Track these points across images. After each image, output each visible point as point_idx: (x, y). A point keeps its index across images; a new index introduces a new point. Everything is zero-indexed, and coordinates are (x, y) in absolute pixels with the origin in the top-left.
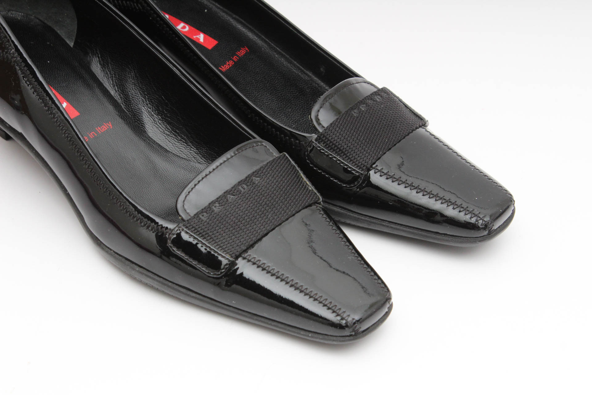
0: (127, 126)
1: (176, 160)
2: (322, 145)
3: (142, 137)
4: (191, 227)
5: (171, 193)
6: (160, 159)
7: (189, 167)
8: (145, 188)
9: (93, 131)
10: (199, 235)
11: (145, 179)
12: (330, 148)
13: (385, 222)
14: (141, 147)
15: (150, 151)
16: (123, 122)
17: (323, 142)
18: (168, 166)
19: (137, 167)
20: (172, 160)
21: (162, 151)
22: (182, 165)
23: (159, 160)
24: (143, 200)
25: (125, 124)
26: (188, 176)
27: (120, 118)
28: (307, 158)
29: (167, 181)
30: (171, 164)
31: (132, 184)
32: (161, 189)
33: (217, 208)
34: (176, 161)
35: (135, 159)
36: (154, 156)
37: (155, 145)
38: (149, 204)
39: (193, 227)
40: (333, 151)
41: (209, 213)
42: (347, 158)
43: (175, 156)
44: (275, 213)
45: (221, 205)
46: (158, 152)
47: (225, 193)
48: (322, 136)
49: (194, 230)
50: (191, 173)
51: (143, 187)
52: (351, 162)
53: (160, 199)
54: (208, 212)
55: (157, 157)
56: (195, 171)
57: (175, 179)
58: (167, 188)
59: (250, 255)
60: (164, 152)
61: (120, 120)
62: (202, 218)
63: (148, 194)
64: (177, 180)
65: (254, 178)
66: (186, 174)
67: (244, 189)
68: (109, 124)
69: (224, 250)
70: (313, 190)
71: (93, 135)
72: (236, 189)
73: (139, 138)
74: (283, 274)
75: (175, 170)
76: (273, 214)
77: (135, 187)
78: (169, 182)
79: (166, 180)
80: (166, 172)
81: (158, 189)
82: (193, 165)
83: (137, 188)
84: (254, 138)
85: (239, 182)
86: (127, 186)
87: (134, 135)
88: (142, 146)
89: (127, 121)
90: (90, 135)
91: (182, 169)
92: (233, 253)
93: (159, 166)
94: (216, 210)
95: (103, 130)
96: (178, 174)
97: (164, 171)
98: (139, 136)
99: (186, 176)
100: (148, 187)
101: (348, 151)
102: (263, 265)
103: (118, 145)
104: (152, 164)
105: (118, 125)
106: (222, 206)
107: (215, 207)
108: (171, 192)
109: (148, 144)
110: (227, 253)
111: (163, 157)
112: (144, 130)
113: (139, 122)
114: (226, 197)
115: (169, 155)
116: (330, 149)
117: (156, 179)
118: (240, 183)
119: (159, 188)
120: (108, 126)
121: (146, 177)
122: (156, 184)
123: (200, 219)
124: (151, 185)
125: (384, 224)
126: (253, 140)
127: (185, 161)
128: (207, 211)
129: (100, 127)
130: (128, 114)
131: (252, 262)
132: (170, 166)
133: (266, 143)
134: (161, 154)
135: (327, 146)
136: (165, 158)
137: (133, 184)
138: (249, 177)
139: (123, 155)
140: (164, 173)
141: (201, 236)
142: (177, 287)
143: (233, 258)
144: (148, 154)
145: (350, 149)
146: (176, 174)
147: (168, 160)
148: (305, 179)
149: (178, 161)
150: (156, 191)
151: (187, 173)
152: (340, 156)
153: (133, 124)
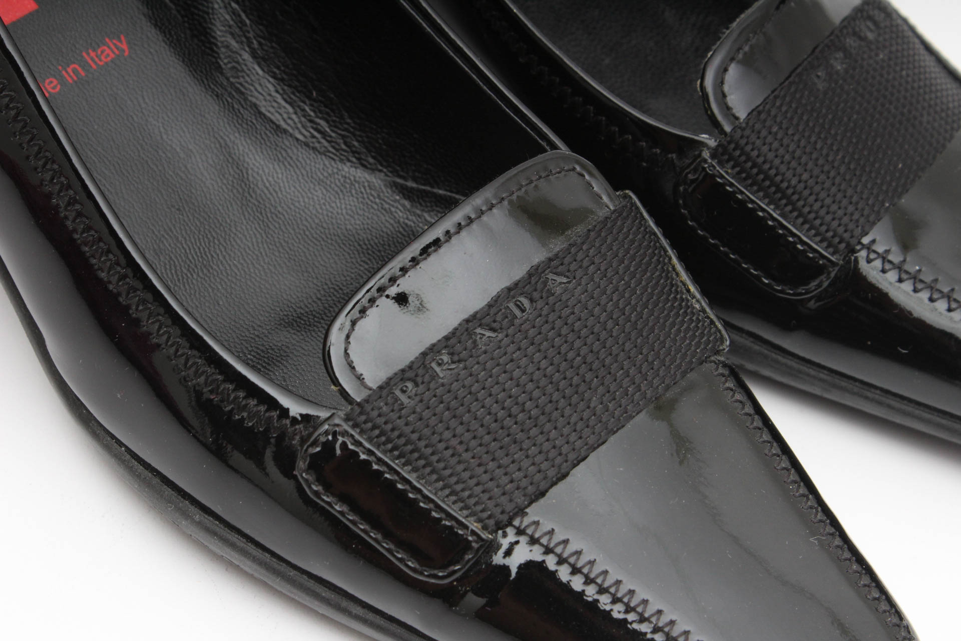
0: (172, 50)
1: (303, 158)
2: (729, 171)
3: (212, 86)
4: (369, 425)
5: (286, 256)
6: (260, 154)
7: (337, 181)
8: (216, 241)
9: (74, 63)
10: (391, 451)
11: (218, 212)
12: (749, 181)
13: (873, 390)
14: (207, 116)
15: (234, 129)
16: (160, 38)
17: (732, 163)
18: (280, 176)
19: (196, 176)
20: (291, 158)
21: (266, 129)
22: (319, 174)
23: (257, 158)
24: (209, 278)
25: (166, 43)
26: (333, 205)
27: (153, 27)
28: (681, 202)
29: (277, 220)
30: (290, 170)
31: (180, 228)
32: (260, 245)
33: (444, 368)
34: (303, 162)
35: (191, 151)
36: (242, 144)
37: (247, 110)
38: (226, 290)
39: (375, 427)
40: (758, 191)
41: (423, 383)
42: (795, 214)
43: (299, 147)
44: (609, 392)
45: (456, 358)
46: (255, 134)
47: (467, 321)
48: (732, 146)
49: (377, 437)
50: (341, 196)
51: (211, 239)
52: (807, 226)
53: (256, 274)
54: (419, 380)
55: (251, 147)
56: (354, 192)
57: (298, 215)
58: (276, 240)
59: (537, 523)
60: (270, 132)
61: (152, 33)
62: (403, 398)
63: (224, 257)
64: (303, 219)
65: (551, 276)
66: (328, 199)
67: (523, 311)
68: (120, 41)
69: (462, 505)
70: (704, 311)
71: (74, 72)
72: (501, 310)
73: (203, 89)
74: (631, 592)
75: (300, 187)
76: (604, 395)
77: (188, 238)
78: (281, 222)
79: (273, 218)
80: (274, 194)
81: (250, 245)
82: (347, 175)
83: (193, 241)
84: (554, 147)
85: (509, 289)
86: (168, 234)
87: (188, 78)
88: (212, 114)
89: (170, 34)
90: (67, 72)
91: (319, 184)
92: (490, 517)
93: (255, 175)
94: (441, 375)
95: (103, 58)
96: (306, 200)
97: (269, 191)
98: (203, 82)
99: (328, 207)
100: (225, 239)
101: (800, 193)
102: (575, 557)
103: (143, 105)
104: (238, 168)
105: (146, 46)
106: (459, 361)
107: (439, 365)
108: (288, 253)
109: (227, 107)
110: (473, 514)
111: (268, 149)
112: (218, 63)
113: (203, 38)
114: (470, 333)
115: (283, 142)
116: (752, 185)
117: (246, 213)
118: (512, 293)
119: (254, 240)
120: (117, 49)
121: (220, 208)
122: (247, 229)
123: (397, 399)
124: (234, 230)
125: (869, 394)
126: (550, 153)
127: (327, 163)
128: (417, 376)
129: (94, 50)
130: (174, 12)
131: (542, 545)
132: (285, 175)
133: (580, 164)
134: (262, 138)
135: (744, 175)
136: (272, 152)
137: (182, 227)
138: (535, 273)
139: (159, 138)
140: (269, 195)
141: (398, 457)
142: (311, 584)
143: (490, 529)
144: (227, 138)
145: (805, 188)
146: (301, 200)
147: (280, 156)
148: (684, 276)
149: (308, 162)
150: (247, 250)
151: (332, 197)
152: (777, 207)
153: (187, 44)
